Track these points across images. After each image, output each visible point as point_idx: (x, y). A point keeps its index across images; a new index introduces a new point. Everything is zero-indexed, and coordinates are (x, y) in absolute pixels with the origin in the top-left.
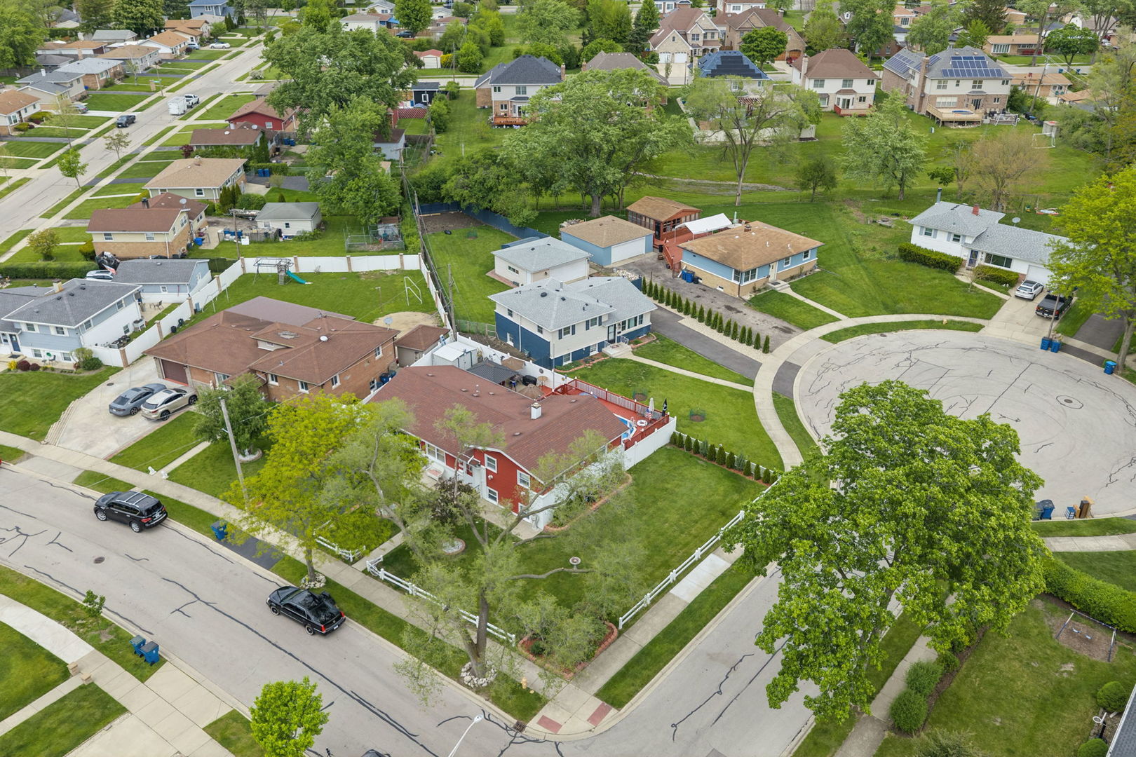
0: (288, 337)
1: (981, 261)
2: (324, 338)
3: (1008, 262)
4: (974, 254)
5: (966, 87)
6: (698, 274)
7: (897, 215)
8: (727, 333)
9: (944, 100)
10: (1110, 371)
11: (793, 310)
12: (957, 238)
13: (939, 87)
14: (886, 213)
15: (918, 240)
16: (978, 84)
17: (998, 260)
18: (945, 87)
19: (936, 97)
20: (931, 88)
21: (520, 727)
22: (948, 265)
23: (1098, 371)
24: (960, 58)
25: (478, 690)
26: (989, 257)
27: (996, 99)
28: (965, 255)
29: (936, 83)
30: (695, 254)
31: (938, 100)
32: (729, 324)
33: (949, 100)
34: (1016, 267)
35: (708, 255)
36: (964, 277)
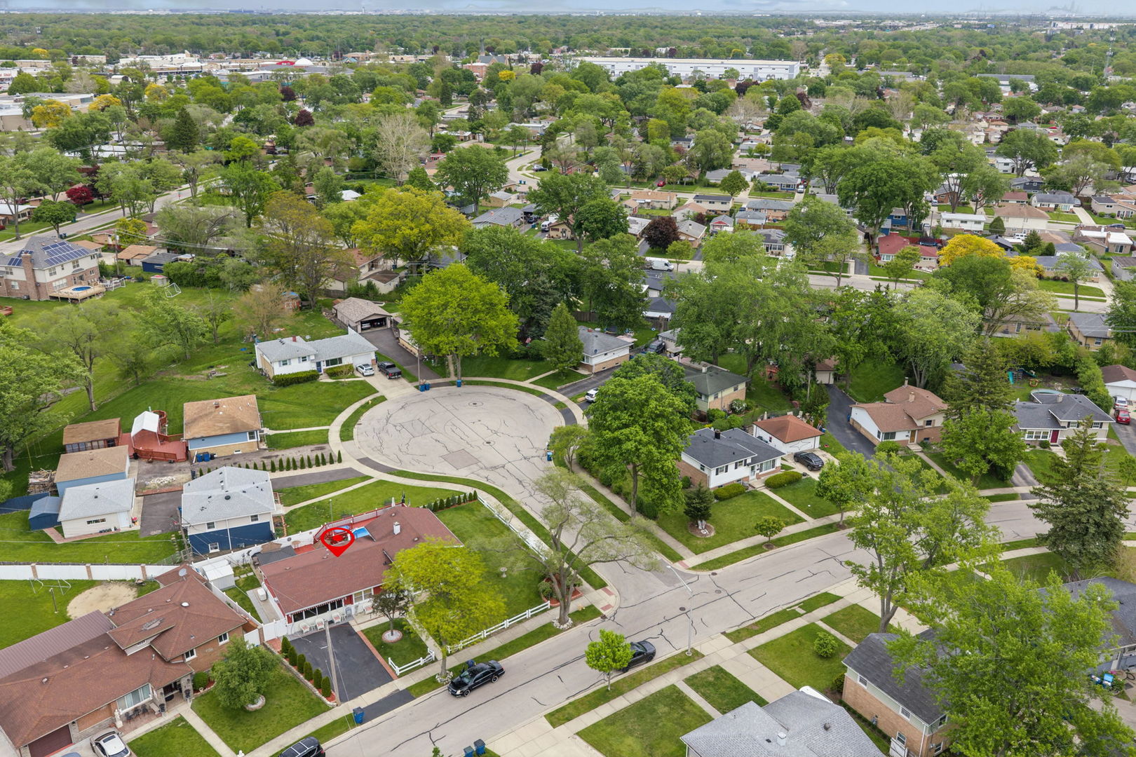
0: (157, 624)
1: (324, 367)
2: (185, 604)
3: (340, 359)
4: (319, 364)
5: (69, 269)
6: (211, 452)
7: (212, 367)
8: (303, 467)
9: (57, 283)
10: (459, 385)
11: (300, 438)
12: (304, 359)
13: (51, 274)
14: (204, 369)
15: (279, 370)
16: (76, 264)
17: (334, 362)
18: (55, 273)
19: (51, 283)
20: (43, 277)
21: (604, 617)
22: (311, 378)
23: (454, 388)
24: (48, 248)
25: (574, 625)
26: (328, 363)
27: (91, 271)
28: (314, 367)
29: (47, 273)
30: (203, 438)
31: (54, 284)
32: (302, 460)
33: (61, 282)
34: (345, 362)
35: (219, 433)
36: (324, 379)
